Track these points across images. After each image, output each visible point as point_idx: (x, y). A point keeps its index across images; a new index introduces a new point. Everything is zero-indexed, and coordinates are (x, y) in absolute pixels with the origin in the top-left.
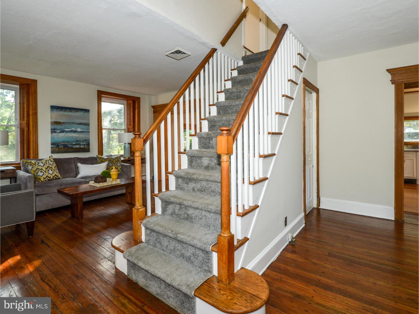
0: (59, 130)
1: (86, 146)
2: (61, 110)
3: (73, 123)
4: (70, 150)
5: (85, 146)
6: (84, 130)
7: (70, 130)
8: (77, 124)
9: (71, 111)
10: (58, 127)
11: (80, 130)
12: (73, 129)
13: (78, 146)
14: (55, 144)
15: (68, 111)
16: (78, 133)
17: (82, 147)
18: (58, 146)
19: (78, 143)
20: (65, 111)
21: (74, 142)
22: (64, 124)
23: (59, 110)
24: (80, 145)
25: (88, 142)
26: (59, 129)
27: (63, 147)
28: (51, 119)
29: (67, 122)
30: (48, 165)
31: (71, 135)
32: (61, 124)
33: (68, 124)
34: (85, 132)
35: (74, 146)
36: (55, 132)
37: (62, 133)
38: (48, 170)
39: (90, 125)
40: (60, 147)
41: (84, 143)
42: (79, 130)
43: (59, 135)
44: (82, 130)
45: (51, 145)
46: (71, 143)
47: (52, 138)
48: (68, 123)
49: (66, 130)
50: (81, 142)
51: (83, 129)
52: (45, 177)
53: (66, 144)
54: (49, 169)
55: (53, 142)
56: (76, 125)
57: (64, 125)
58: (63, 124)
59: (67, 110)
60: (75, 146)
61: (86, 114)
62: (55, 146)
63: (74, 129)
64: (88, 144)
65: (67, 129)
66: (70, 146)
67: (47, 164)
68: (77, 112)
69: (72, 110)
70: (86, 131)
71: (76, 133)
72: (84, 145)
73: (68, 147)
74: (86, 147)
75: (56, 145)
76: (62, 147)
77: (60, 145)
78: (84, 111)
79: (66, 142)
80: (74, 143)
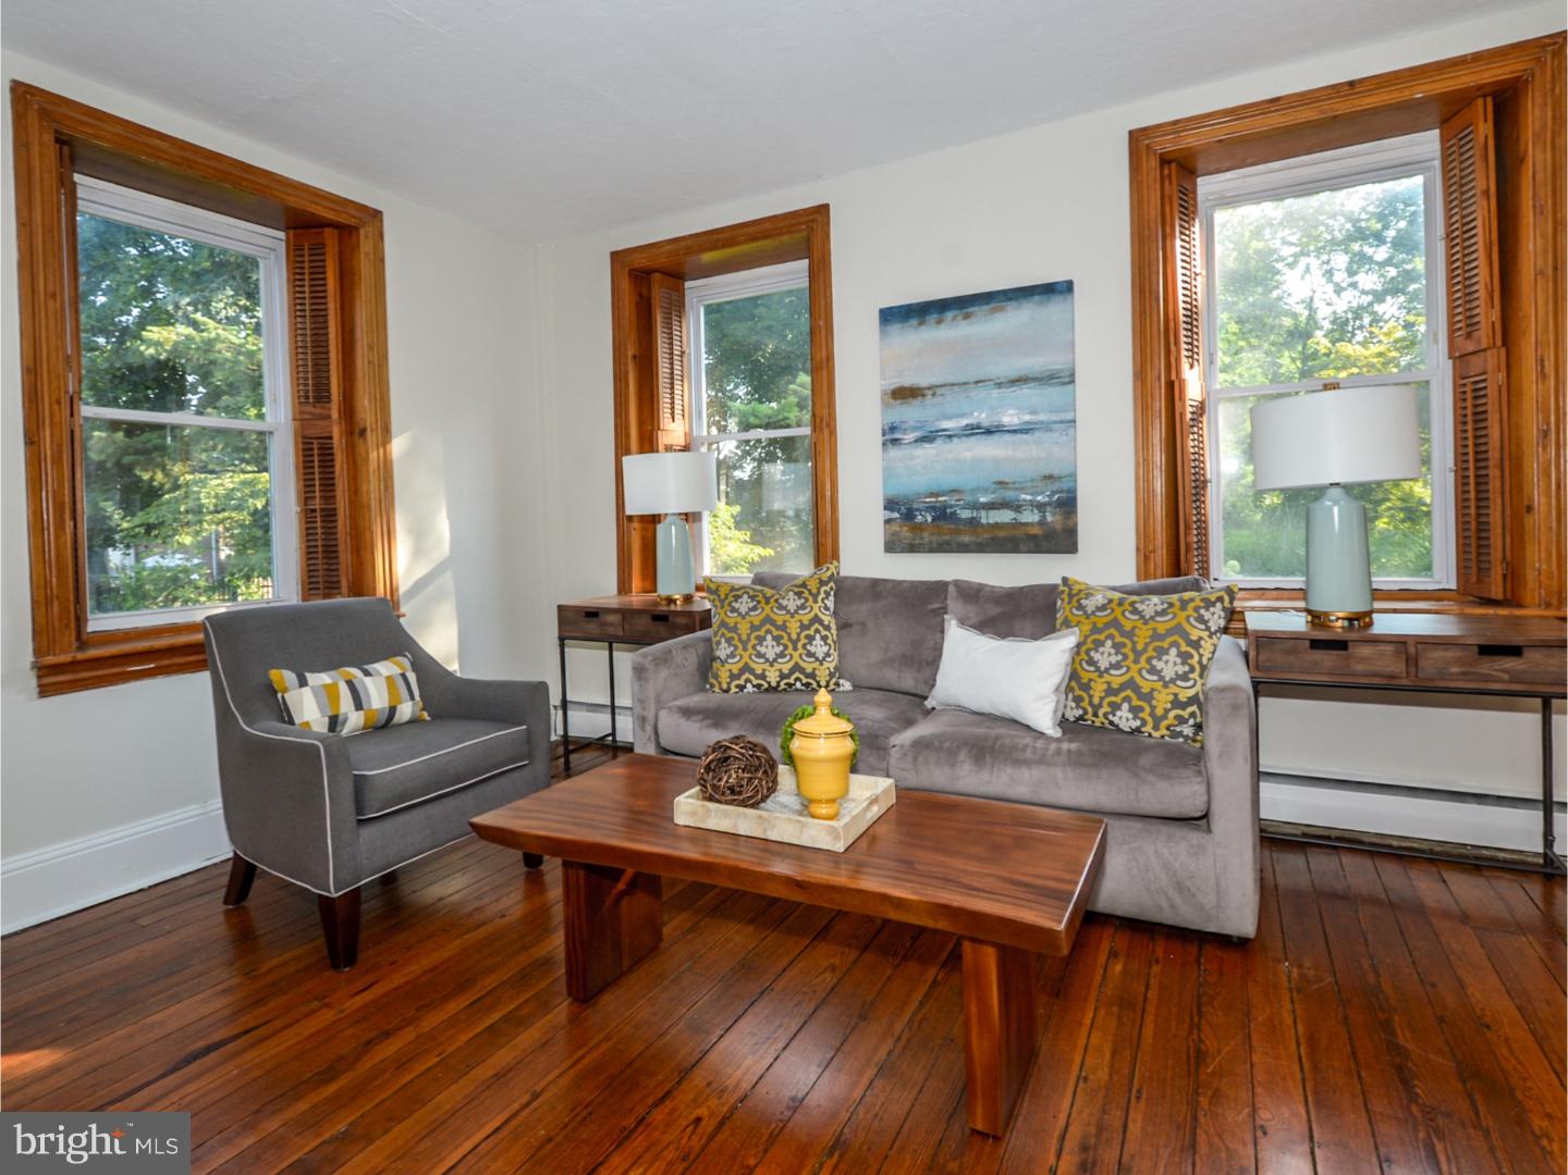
0: (915, 429)
1: (1054, 515)
2: (921, 324)
3: (977, 382)
4: (966, 539)
5: (1044, 516)
6: (1042, 417)
7: (964, 422)
8: (999, 385)
9: (967, 316)
10: (910, 413)
11: (1015, 421)
12: (982, 417)
13: (1005, 516)
14: (897, 503)
15: (954, 318)
16: (1007, 437)
17: (1030, 517)
18: (909, 516)
19: (1009, 494)
20: (939, 322)
21: (986, 491)
22: (934, 395)
23: (914, 322)
24: (1018, 508)
25: (1065, 485)
26: (912, 423)
27: (934, 519)
28: (883, 376)
29: (951, 379)
30: (816, 610)
31: (968, 455)
32: (920, 398)
33: (956, 389)
34: (1047, 427)
35: (983, 513)
36: (895, 441)
37: (927, 445)
38: (807, 637)
39: (1077, 380)
40: (919, 518)
41: (1039, 498)
42: (1010, 418)
43: (912, 458)
44: (1027, 418)
45: (885, 508)
46: (969, 498)
47: (888, 474)
48: (953, 385)
49: (946, 424)
50: (1022, 489)
51: (1032, 413)
52: (786, 672)
53: (945, 507)
54: (817, 631)
55: (892, 493)
56: (996, 393)
57: (937, 400)
58: (929, 397)
59: (949, 315)
60: (992, 513)
61: (1053, 309)
62: (896, 515)
63: (984, 416)
64: (1068, 504)
65: (949, 418)
66: (965, 514)
67: (816, 607)
68: (997, 315)
69: (970, 310)
70: (1054, 417)
71: (996, 437)
72: (1041, 507)
73: (953, 517)
74: (1049, 518)
75: (903, 510)
76: (929, 519)
77: (917, 510)
78: (1036, 298)
79: (943, 495)
80: (983, 500)
